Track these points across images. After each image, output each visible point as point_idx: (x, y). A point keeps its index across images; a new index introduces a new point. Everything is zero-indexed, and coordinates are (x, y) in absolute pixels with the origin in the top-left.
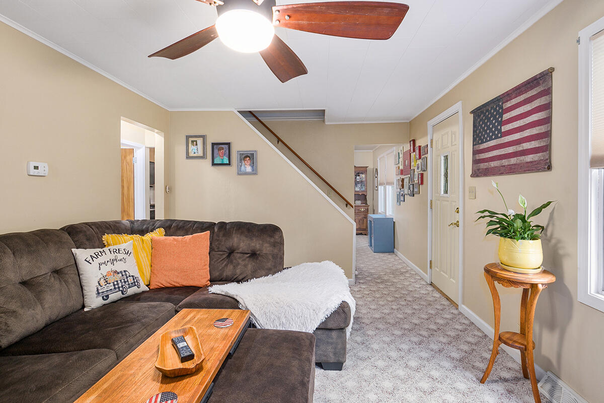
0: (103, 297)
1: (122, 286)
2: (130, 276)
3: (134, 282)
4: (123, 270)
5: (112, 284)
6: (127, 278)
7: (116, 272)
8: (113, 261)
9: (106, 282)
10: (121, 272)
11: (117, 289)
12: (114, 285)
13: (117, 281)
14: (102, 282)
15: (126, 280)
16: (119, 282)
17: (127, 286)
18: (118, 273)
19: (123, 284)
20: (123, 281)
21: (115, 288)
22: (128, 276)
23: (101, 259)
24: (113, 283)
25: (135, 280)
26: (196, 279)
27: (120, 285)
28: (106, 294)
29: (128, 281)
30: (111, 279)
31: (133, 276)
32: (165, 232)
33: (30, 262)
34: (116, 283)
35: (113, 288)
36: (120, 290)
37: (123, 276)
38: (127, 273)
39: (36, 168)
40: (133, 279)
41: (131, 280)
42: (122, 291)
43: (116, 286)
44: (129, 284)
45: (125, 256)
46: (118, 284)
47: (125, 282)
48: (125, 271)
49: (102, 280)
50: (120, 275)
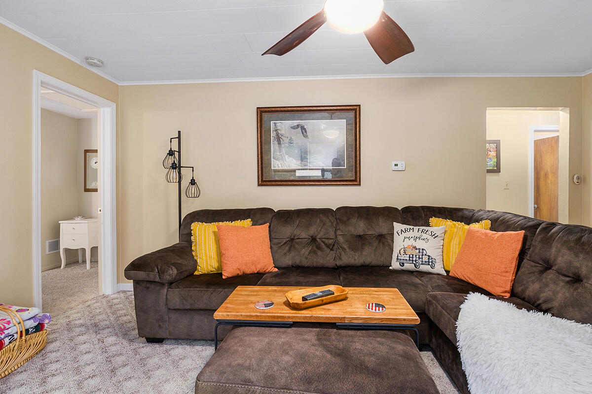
0: (400, 263)
1: (416, 261)
2: (426, 255)
3: (429, 262)
4: (421, 248)
5: (408, 256)
6: (422, 255)
7: (415, 248)
8: (416, 239)
9: (405, 252)
10: (419, 249)
11: (411, 262)
12: (410, 257)
13: (413, 255)
14: (402, 252)
15: (421, 257)
16: (414, 256)
17: (421, 263)
18: (416, 249)
19: (417, 259)
20: (418, 256)
21: (409, 260)
22: (424, 254)
23: (407, 234)
24: (410, 255)
25: (430, 261)
26: (489, 284)
27: (414, 259)
28: (402, 261)
29: (422, 258)
30: (409, 252)
31: (429, 256)
32: (492, 225)
33: (365, 224)
34: (411, 256)
35: (408, 259)
36: (413, 263)
37: (419, 252)
38: (424, 251)
39: (396, 165)
40: (429, 259)
41: (425, 259)
42: (415, 264)
43: (411, 259)
44: (422, 261)
45: (429, 237)
46: (413, 257)
47: (419, 258)
48: (423, 249)
49: (403, 250)
50: (418, 251)
